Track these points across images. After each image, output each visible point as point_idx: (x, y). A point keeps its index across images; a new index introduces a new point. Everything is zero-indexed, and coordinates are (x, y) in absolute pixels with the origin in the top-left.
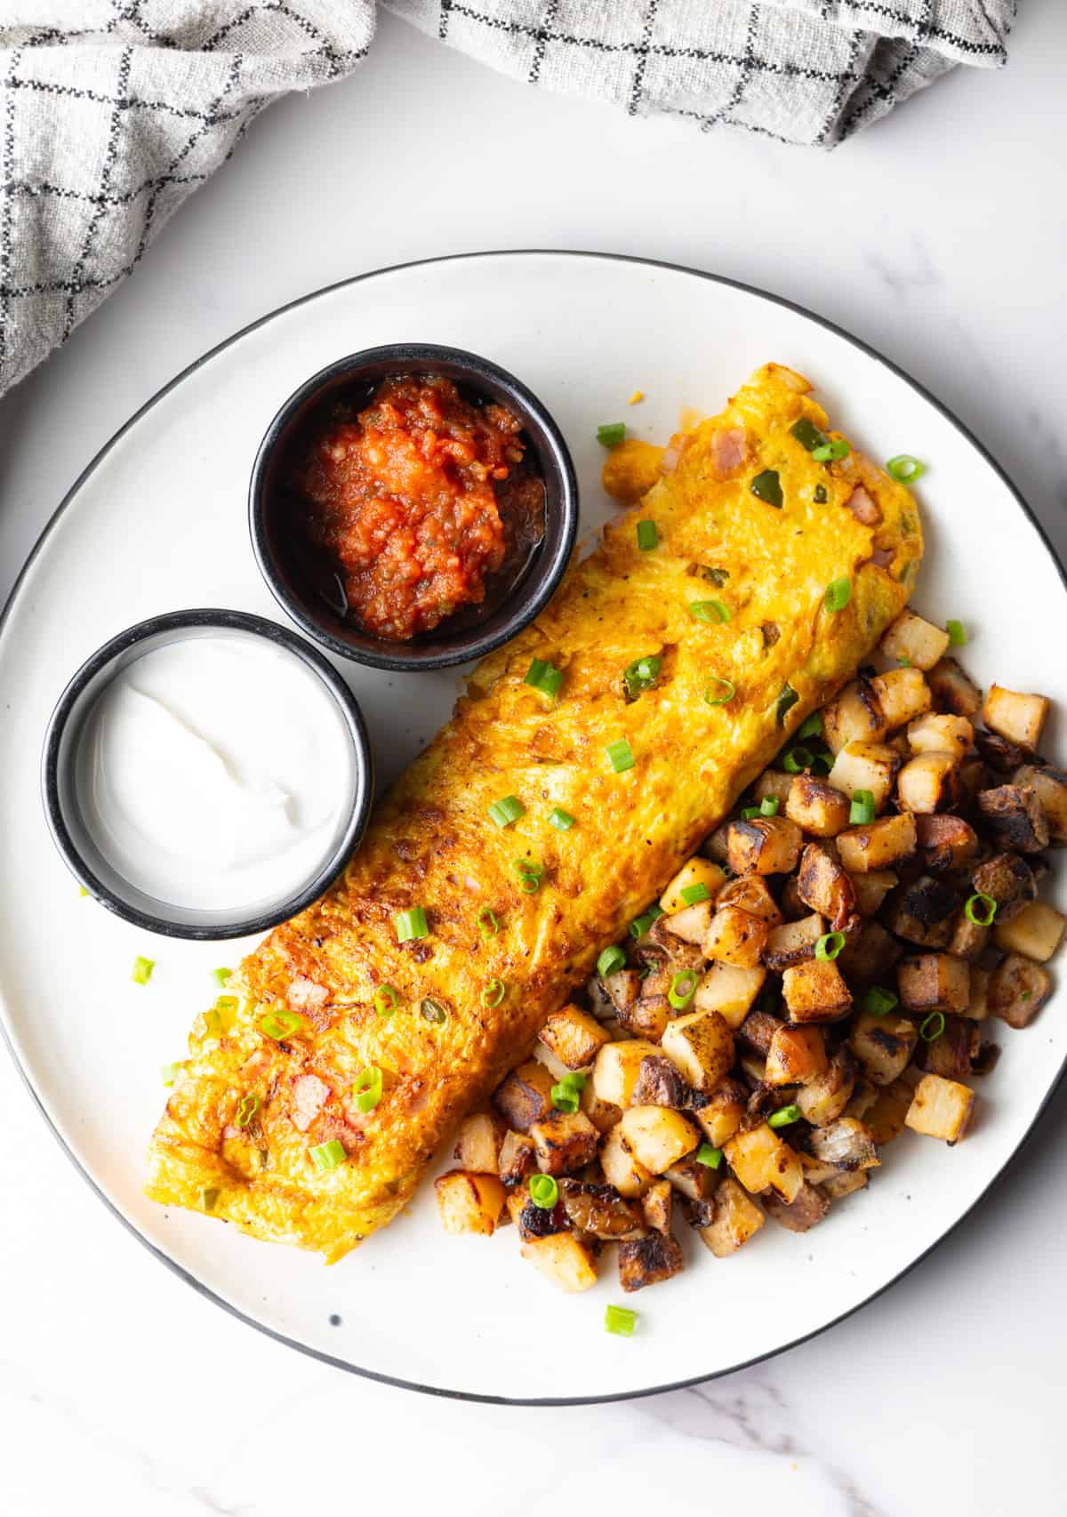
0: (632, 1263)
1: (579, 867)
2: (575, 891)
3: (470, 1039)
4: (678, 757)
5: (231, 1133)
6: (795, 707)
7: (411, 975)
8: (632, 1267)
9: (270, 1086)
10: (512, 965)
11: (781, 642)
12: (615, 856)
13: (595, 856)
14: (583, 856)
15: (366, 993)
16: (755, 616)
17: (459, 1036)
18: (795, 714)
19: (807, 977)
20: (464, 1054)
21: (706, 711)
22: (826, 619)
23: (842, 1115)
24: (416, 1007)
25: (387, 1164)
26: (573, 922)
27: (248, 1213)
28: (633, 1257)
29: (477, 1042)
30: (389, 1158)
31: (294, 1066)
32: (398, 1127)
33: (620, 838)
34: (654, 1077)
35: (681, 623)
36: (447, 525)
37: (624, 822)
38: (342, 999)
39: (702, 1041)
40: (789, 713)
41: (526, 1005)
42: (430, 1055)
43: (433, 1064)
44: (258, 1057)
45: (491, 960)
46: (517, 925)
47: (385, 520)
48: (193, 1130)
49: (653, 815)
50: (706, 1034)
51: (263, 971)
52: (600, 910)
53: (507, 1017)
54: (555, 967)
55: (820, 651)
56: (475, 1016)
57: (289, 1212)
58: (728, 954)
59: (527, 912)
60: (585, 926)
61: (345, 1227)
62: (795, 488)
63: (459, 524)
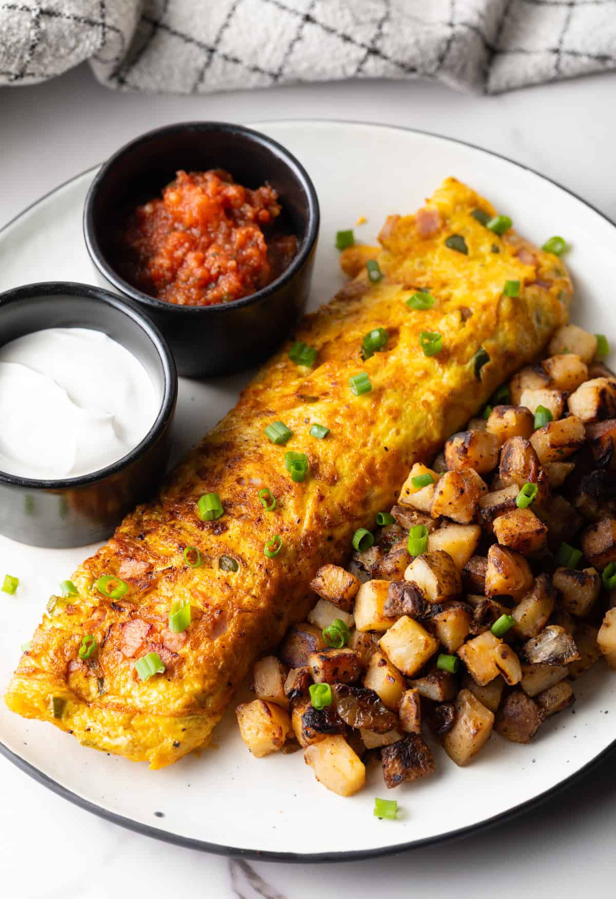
0: (393, 762)
1: (335, 464)
2: (333, 480)
3: (257, 581)
4: (404, 390)
5: (75, 666)
6: (488, 364)
7: (212, 543)
8: (393, 766)
9: (105, 634)
10: (287, 530)
11: (474, 317)
12: (361, 457)
13: (347, 456)
14: (337, 456)
15: (177, 561)
16: (453, 304)
17: (249, 580)
18: (488, 370)
19: (511, 519)
20: (254, 592)
21: (422, 360)
22: (506, 307)
23: (547, 624)
24: (215, 562)
25: (196, 677)
26: (332, 503)
27: (88, 721)
28: (393, 757)
29: (263, 585)
30: (196, 672)
31: (124, 617)
32: (204, 647)
33: (365, 445)
34: (399, 591)
35: (400, 313)
36: (227, 247)
37: (368, 434)
38: (159, 568)
39: (434, 564)
40: (484, 369)
41: (299, 564)
42: (227, 593)
43: (229, 598)
44: (96, 616)
45: (272, 528)
46: (290, 503)
47: (182, 245)
48: (45, 664)
49: (388, 429)
50: (438, 561)
51: (99, 561)
52: (352, 496)
53: (285, 569)
54: (320, 533)
55: (503, 329)
56: (261, 565)
57: (121, 718)
58: (450, 503)
59: (296, 493)
60: (341, 507)
61: (165, 735)
62: (476, 245)
63: (235, 247)
